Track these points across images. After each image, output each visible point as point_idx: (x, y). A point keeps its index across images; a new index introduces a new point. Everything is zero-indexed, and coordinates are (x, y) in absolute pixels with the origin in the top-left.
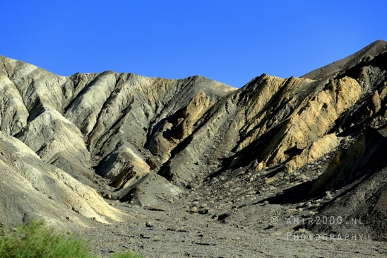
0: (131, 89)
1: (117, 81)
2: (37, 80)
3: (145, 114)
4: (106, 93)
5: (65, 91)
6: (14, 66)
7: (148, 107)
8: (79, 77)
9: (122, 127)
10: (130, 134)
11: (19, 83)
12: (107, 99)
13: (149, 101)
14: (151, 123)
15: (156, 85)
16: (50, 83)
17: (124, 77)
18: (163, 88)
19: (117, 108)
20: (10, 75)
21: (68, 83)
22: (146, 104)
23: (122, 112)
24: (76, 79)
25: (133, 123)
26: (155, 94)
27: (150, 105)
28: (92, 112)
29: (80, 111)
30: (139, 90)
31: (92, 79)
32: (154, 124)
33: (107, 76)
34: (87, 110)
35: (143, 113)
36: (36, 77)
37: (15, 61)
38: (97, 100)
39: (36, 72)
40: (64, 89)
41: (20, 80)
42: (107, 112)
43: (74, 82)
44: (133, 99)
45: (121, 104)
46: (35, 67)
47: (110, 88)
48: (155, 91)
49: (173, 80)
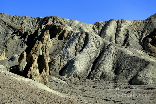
0: (125, 26)
1: (118, 24)
2: (82, 26)
3: (135, 36)
4: (114, 29)
5: (95, 30)
6: (69, 21)
7: (135, 33)
8: (99, 24)
9: (130, 42)
10: (135, 45)
11: (74, 28)
12: (116, 31)
13: (134, 30)
14: (140, 40)
15: (134, 23)
16: (88, 27)
17: (120, 21)
18: (138, 25)
19: (123, 35)
20: (69, 25)
21: (95, 27)
22: (134, 32)
23: (125, 36)
24: (97, 25)
25: (133, 40)
26: (135, 27)
27: (135, 32)
28: (112, 38)
29: (107, 38)
30: (128, 26)
31: (105, 24)
32: (142, 40)
33: (112, 22)
34: (110, 37)
35: (134, 36)
36: (81, 25)
37: (69, 19)
38: (112, 32)
39: (80, 23)
40: (94, 29)
41: (74, 27)
42: (119, 37)
43: (97, 26)
44: (128, 30)
45: (123, 33)
46: (79, 21)
47: (115, 27)
48: (135, 26)
49: (141, 21)
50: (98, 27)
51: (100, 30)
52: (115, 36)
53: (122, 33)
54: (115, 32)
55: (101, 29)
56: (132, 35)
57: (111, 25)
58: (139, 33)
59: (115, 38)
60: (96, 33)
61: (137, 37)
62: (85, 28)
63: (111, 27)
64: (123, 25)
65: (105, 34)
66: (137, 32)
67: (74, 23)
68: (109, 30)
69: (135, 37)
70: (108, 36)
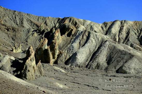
50: (106, 26)
51: (107, 29)
52: (119, 33)
53: (124, 31)
54: (119, 30)
55: (108, 27)
56: (132, 33)
57: (116, 24)
58: (138, 31)
59: (119, 35)
60: (104, 30)
61: (136, 34)
62: (95, 27)
63: (116, 26)
64: (125, 24)
65: (111, 31)
66: (137, 31)
67: (86, 23)
68: (114, 28)
69: (135, 34)
70: (113, 33)
